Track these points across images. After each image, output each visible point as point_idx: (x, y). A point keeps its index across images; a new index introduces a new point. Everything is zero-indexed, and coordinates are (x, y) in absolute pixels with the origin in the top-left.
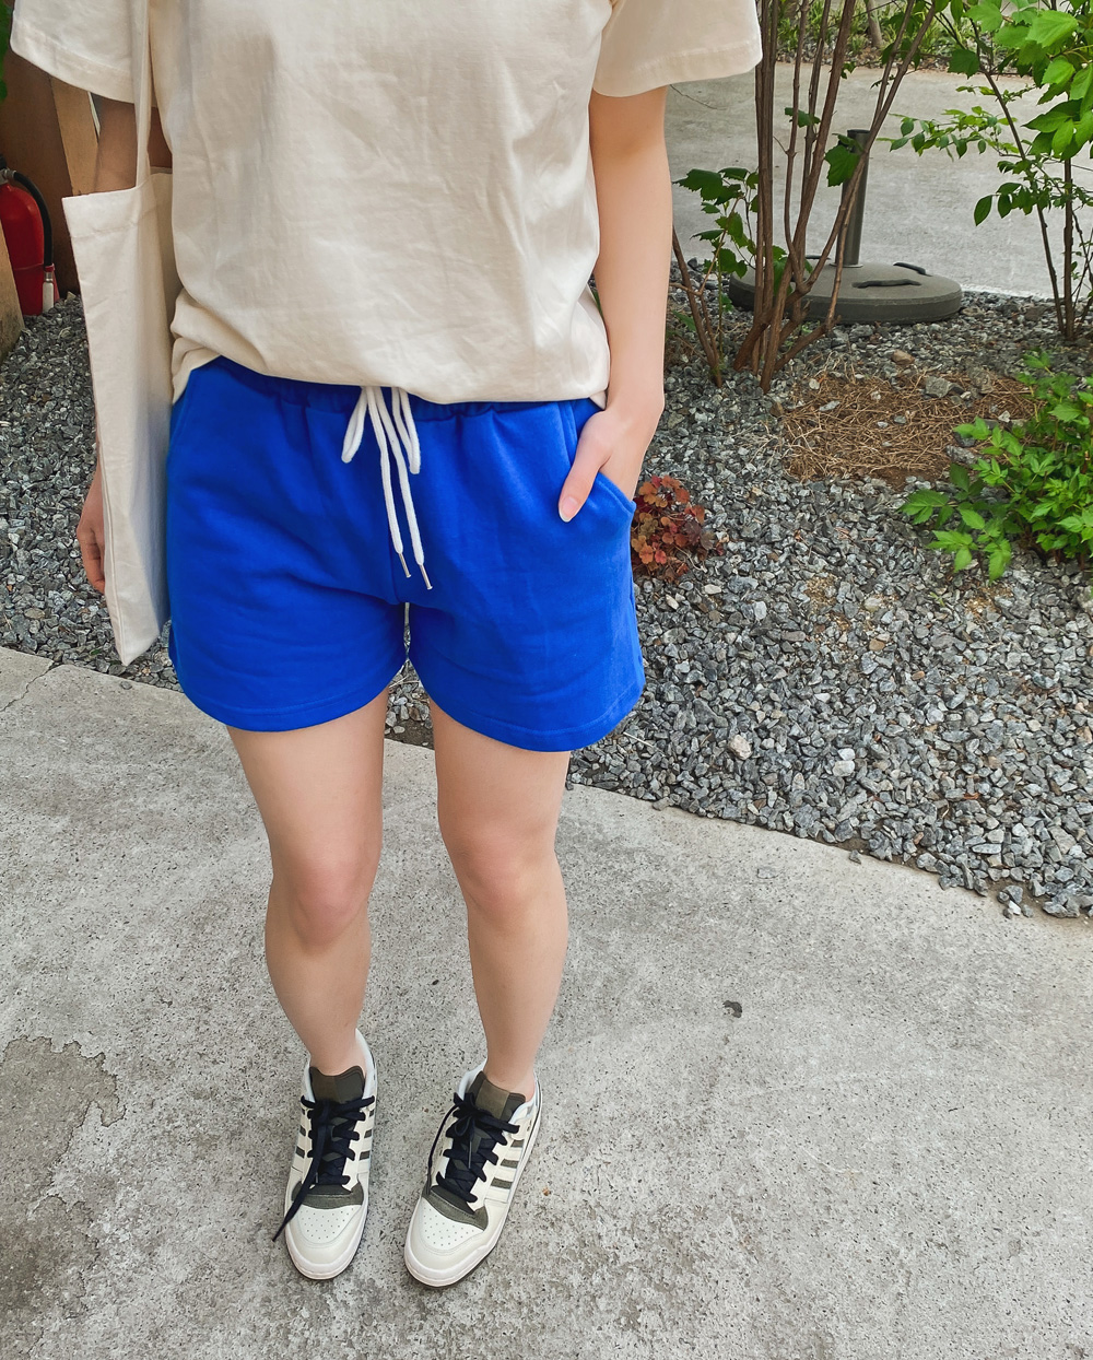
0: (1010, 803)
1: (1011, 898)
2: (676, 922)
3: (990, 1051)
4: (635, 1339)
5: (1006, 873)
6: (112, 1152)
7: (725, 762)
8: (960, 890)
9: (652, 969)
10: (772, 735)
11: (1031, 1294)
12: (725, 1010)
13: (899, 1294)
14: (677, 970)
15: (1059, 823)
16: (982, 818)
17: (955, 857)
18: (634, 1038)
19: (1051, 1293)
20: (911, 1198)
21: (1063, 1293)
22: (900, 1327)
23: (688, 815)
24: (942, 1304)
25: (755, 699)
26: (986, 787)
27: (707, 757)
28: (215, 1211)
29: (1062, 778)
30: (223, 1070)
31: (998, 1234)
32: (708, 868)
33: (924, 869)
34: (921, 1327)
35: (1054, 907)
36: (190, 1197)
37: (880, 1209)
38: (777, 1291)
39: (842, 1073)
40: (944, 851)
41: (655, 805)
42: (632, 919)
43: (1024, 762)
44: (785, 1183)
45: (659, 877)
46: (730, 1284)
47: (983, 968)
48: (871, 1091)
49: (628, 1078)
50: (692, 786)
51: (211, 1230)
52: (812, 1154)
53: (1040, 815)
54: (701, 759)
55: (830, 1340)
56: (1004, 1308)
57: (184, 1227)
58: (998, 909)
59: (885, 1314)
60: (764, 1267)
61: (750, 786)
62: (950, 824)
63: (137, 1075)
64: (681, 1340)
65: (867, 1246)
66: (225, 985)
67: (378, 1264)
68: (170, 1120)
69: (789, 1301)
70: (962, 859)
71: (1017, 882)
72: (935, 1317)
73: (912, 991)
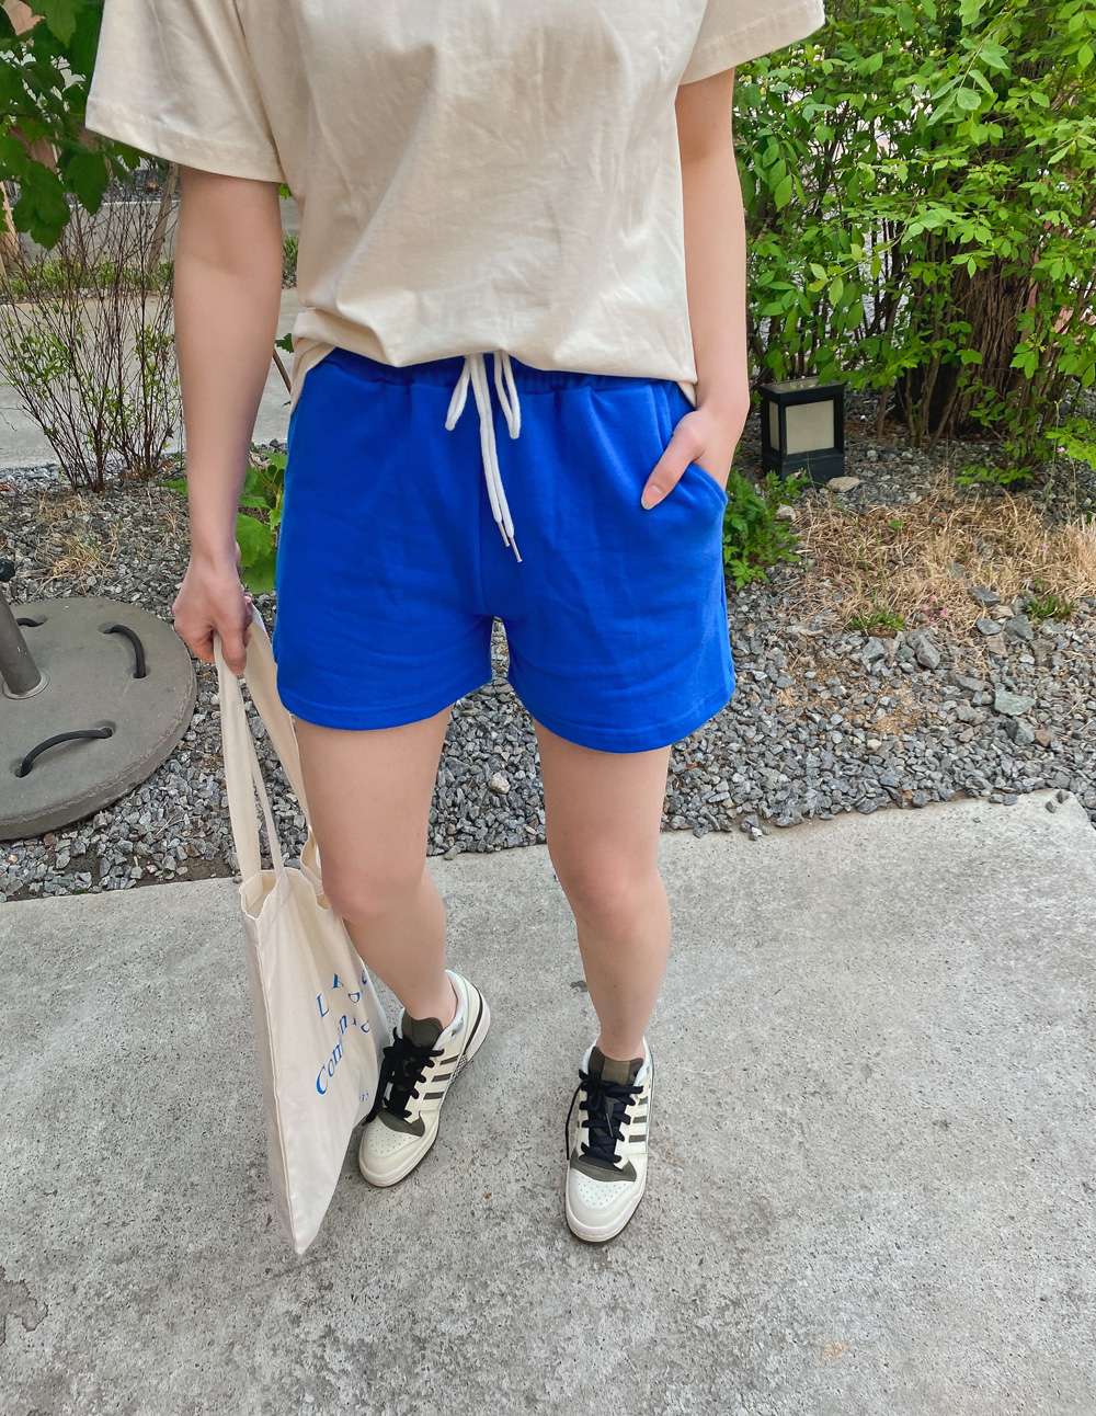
0: (721, 762)
1: (751, 826)
2: (505, 940)
3: (784, 939)
4: (612, 1277)
5: (739, 809)
6: (48, 1351)
7: (491, 799)
8: (711, 834)
9: (501, 983)
10: (521, 767)
11: (893, 1099)
12: (574, 990)
13: (801, 1143)
14: (522, 976)
15: (763, 765)
16: (707, 778)
17: (698, 811)
18: (509, 1042)
19: (907, 1091)
20: (777, 1069)
21: (914, 1088)
22: (812, 1167)
23: (478, 855)
24: (834, 1135)
25: (495, 744)
26: (700, 755)
27: (475, 801)
28: (181, 1353)
29: (751, 733)
30: (136, 1227)
31: (851, 1067)
32: (514, 889)
33: (679, 829)
34: (827, 1160)
35: (783, 821)
36: (149, 1352)
37: (757, 1087)
38: (708, 1184)
39: (684, 999)
40: (688, 810)
41: (446, 856)
42: (467, 952)
43: (718, 730)
44: (677, 1100)
45: (475, 910)
46: (670, 1197)
47: (752, 882)
48: (712, 1004)
49: (518, 1076)
50: (473, 829)
51: (185, 1371)
52: (689, 1069)
53: (747, 764)
54: (470, 803)
55: (765, 1202)
56: (879, 1116)
57: (155, 1382)
58: (744, 837)
59: (796, 1162)
60: (690, 1171)
61: (521, 812)
62: (687, 790)
63: (45, 1271)
64: (650, 1258)
65: (760, 1119)
66: (106, 1154)
67: (361, 1323)
68: (99, 1295)
69: (720, 1188)
70: (704, 810)
71: (749, 813)
72: (834, 1147)
73: (709, 919)
